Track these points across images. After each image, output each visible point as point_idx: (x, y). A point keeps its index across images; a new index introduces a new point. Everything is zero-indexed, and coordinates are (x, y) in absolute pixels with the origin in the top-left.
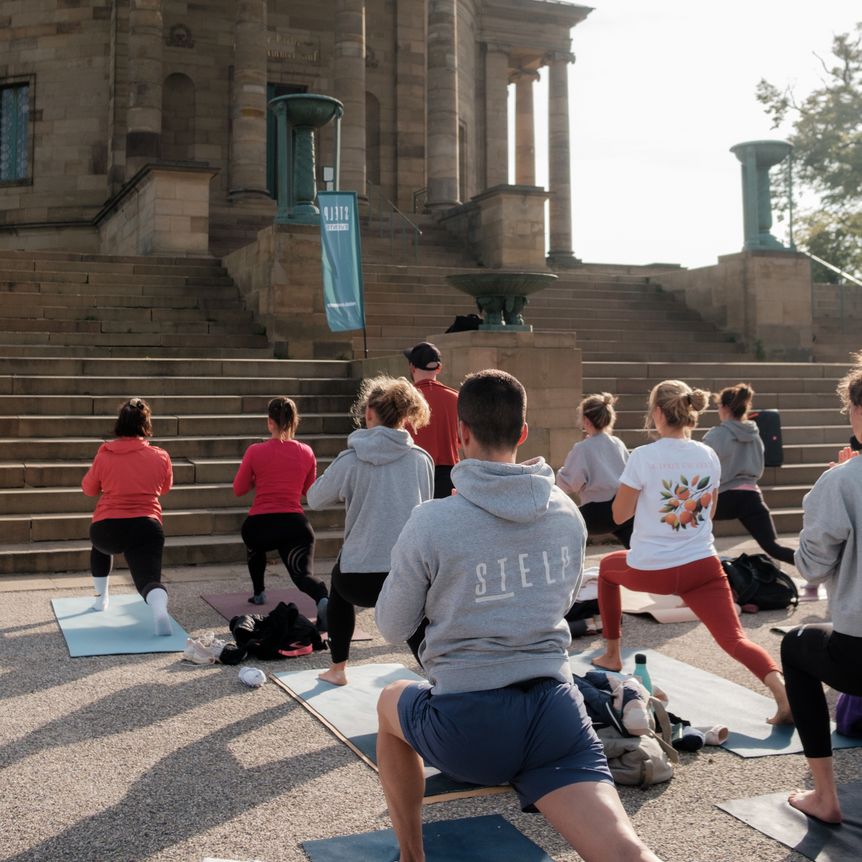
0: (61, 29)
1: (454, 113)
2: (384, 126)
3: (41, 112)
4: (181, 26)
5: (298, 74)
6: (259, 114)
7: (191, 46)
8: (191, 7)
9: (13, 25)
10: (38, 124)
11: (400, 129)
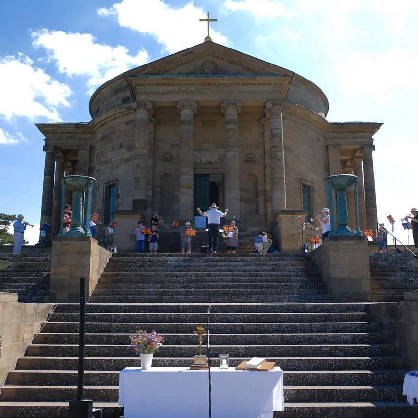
0: (127, 160)
1: (283, 179)
2: (260, 188)
3: (120, 194)
4: (168, 153)
5: (220, 168)
6: (189, 187)
7: (172, 162)
8: (172, 145)
9: (112, 162)
10: (119, 199)
11: (267, 189)
